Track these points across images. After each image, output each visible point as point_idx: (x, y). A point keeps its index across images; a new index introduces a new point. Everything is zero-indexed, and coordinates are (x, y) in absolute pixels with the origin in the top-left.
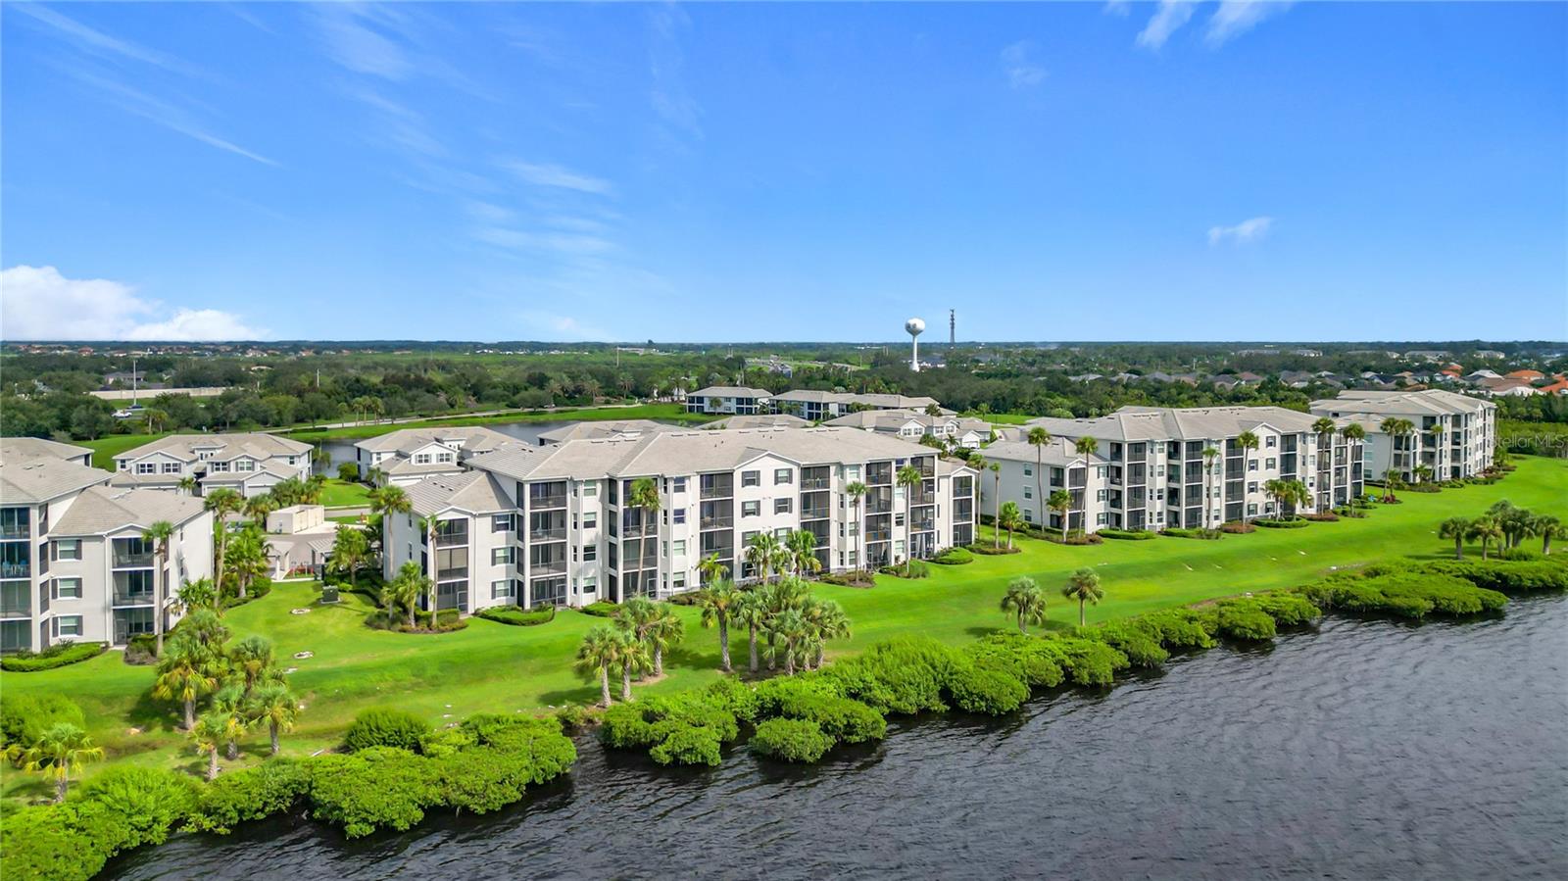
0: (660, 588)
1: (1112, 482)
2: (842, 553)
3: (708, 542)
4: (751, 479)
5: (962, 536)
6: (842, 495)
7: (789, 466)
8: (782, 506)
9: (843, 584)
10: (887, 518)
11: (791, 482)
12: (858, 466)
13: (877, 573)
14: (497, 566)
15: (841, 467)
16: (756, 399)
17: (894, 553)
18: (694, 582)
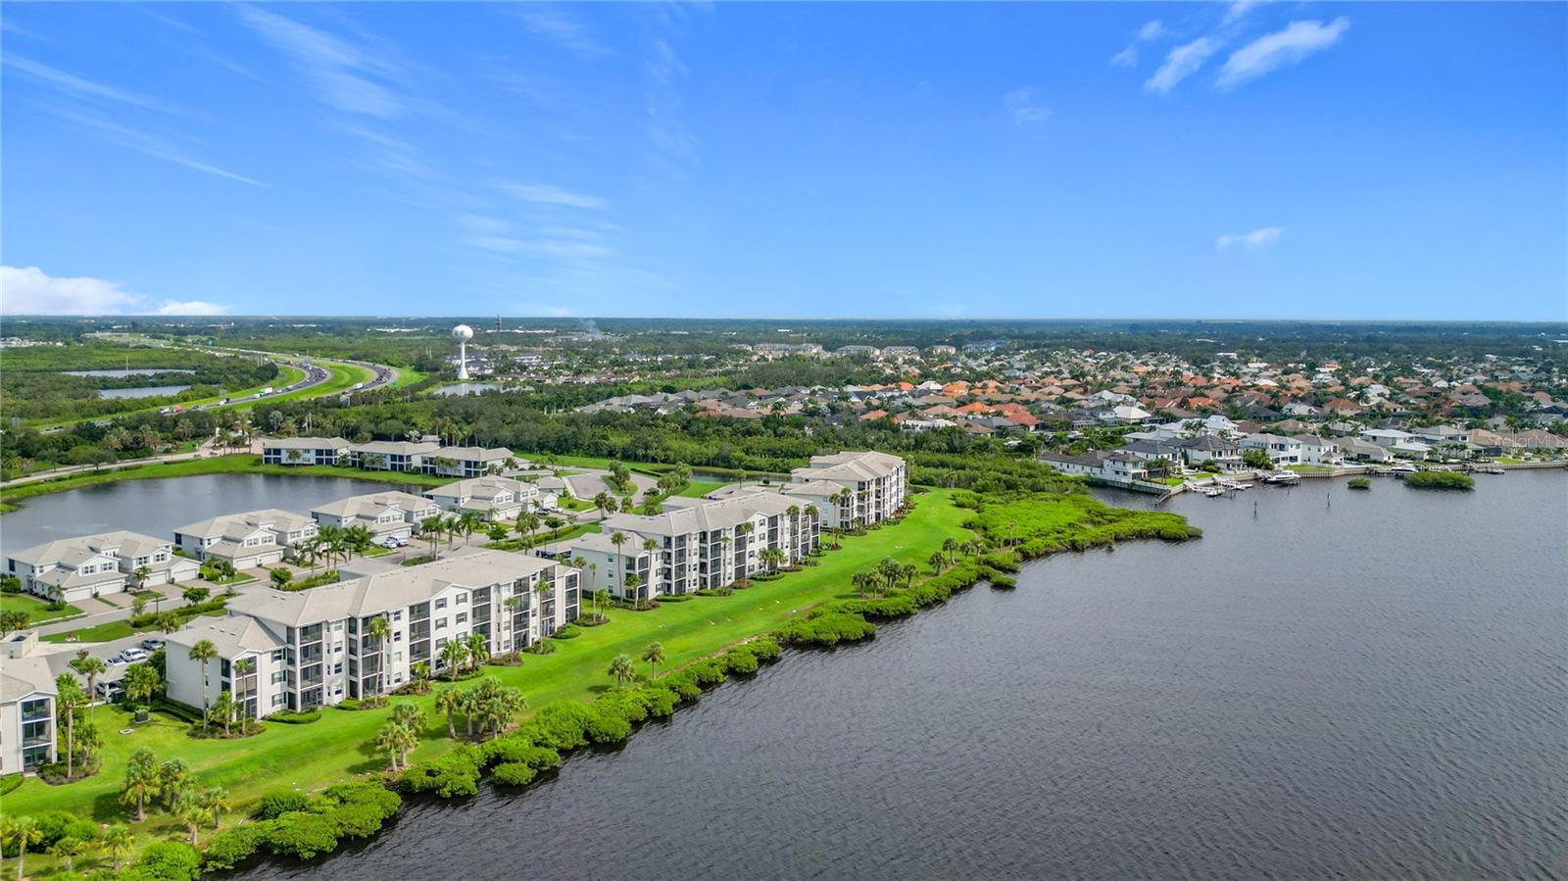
0: (385, 685)
1: (665, 563)
2: (499, 644)
3: (413, 651)
4: (441, 604)
5: (571, 615)
6: (499, 605)
7: (465, 591)
8: (461, 618)
9: (502, 665)
10: (527, 615)
11: (466, 601)
12: (509, 585)
13: (521, 653)
14: (275, 684)
15: (498, 586)
16: (336, 450)
17: (531, 636)
18: (407, 678)
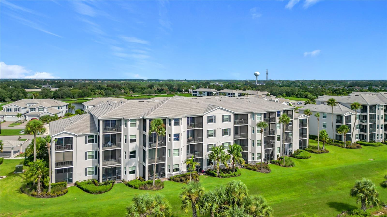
0: (167, 172)
1: (361, 122)
2: (253, 154)
3: (191, 149)
4: (212, 120)
5: (302, 144)
6: (253, 128)
7: (229, 114)
8: (226, 132)
9: (255, 170)
10: (273, 138)
11: (230, 121)
12: (261, 114)
13: (269, 164)
14: (88, 160)
15: (253, 114)
16: (213, 92)
17: (277, 153)
18: (184, 169)
